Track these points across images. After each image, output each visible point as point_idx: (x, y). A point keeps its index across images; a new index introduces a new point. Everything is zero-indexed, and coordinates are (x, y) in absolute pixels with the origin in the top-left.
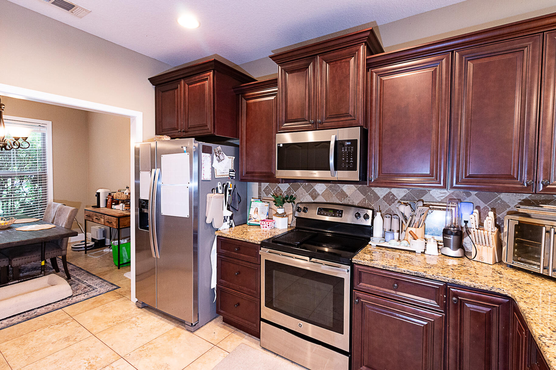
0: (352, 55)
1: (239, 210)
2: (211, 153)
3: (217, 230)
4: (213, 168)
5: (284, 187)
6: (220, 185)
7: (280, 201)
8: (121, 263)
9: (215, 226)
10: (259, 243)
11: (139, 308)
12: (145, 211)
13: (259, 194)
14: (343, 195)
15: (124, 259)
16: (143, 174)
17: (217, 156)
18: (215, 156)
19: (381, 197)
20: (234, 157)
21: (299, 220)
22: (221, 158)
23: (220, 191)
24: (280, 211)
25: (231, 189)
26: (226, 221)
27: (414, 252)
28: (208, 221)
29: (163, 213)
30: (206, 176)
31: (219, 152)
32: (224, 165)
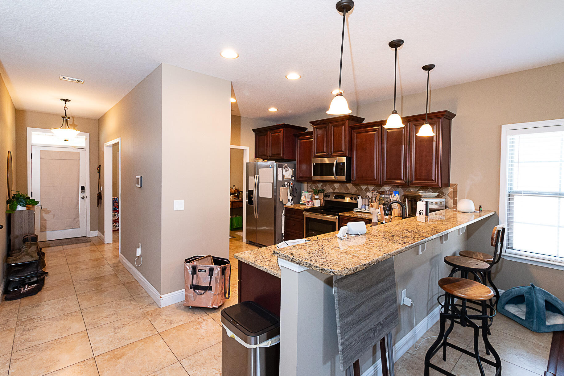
0: (344, 125)
1: (296, 197)
2: (282, 168)
3: (285, 205)
4: (283, 175)
5: (320, 185)
6: (286, 183)
7: (317, 192)
8: (233, 228)
9: (284, 203)
10: (303, 209)
11: (247, 244)
12: (251, 196)
13: (307, 188)
14: (347, 188)
15: (234, 226)
16: (250, 178)
17: (285, 169)
18: (284, 169)
19: (364, 189)
20: (294, 169)
21: (326, 201)
22: (287, 170)
23: (287, 186)
24: (317, 197)
25: (292, 185)
26: (289, 201)
27: (371, 213)
28: (281, 200)
29: (260, 196)
30: (280, 178)
31: (286, 167)
32: (288, 173)
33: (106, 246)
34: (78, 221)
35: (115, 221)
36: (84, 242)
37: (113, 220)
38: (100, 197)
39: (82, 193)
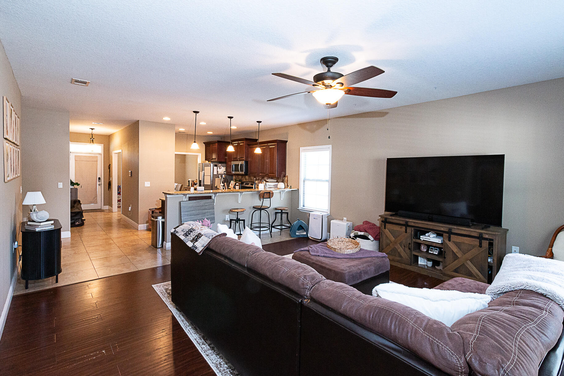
4: (218, 171)
9: (218, 187)
12: (201, 184)
14: (246, 178)
16: (200, 173)
18: (218, 167)
20: (225, 168)
22: (221, 168)
23: (220, 178)
25: (224, 177)
28: (216, 186)
29: (205, 184)
30: (215, 173)
31: (220, 166)
32: (222, 170)
33: (114, 214)
34: (97, 199)
35: (119, 201)
36: (100, 212)
37: (118, 200)
38: (110, 184)
39: (99, 181)
